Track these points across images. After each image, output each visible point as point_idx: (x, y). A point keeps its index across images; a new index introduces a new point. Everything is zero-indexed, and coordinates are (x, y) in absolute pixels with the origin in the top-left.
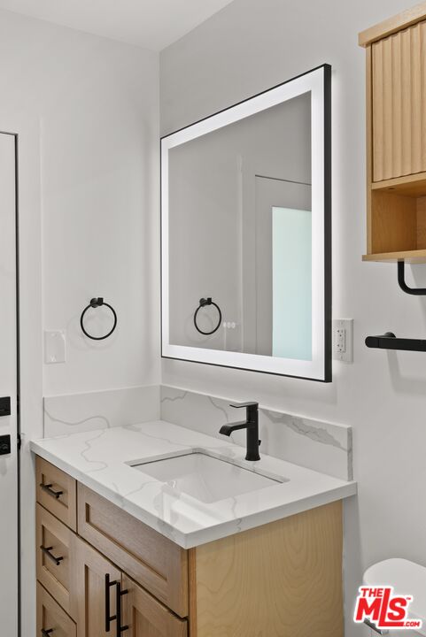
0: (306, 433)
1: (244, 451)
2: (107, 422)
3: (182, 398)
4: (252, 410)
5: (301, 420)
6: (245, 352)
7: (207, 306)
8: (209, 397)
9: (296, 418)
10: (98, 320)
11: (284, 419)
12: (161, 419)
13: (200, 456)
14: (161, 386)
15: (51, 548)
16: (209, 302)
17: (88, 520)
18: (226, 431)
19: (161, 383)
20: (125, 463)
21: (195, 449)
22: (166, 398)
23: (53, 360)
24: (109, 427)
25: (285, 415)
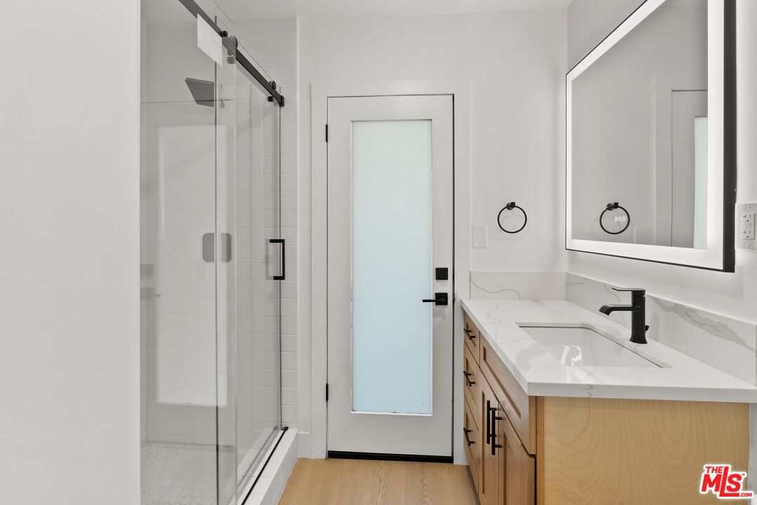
0: (701, 325)
1: (628, 333)
2: (519, 295)
3: (582, 283)
4: (638, 296)
5: (695, 311)
6: (657, 244)
7: (614, 210)
8: (604, 284)
9: (689, 309)
10: (512, 219)
11: (676, 308)
12: (567, 300)
13: (588, 331)
14: (567, 273)
15: (470, 375)
16: (616, 206)
17: (485, 359)
18: (607, 310)
19: (567, 271)
20: (516, 323)
21: (584, 324)
22: (570, 283)
23: (477, 244)
24: (520, 299)
25: (677, 305)
